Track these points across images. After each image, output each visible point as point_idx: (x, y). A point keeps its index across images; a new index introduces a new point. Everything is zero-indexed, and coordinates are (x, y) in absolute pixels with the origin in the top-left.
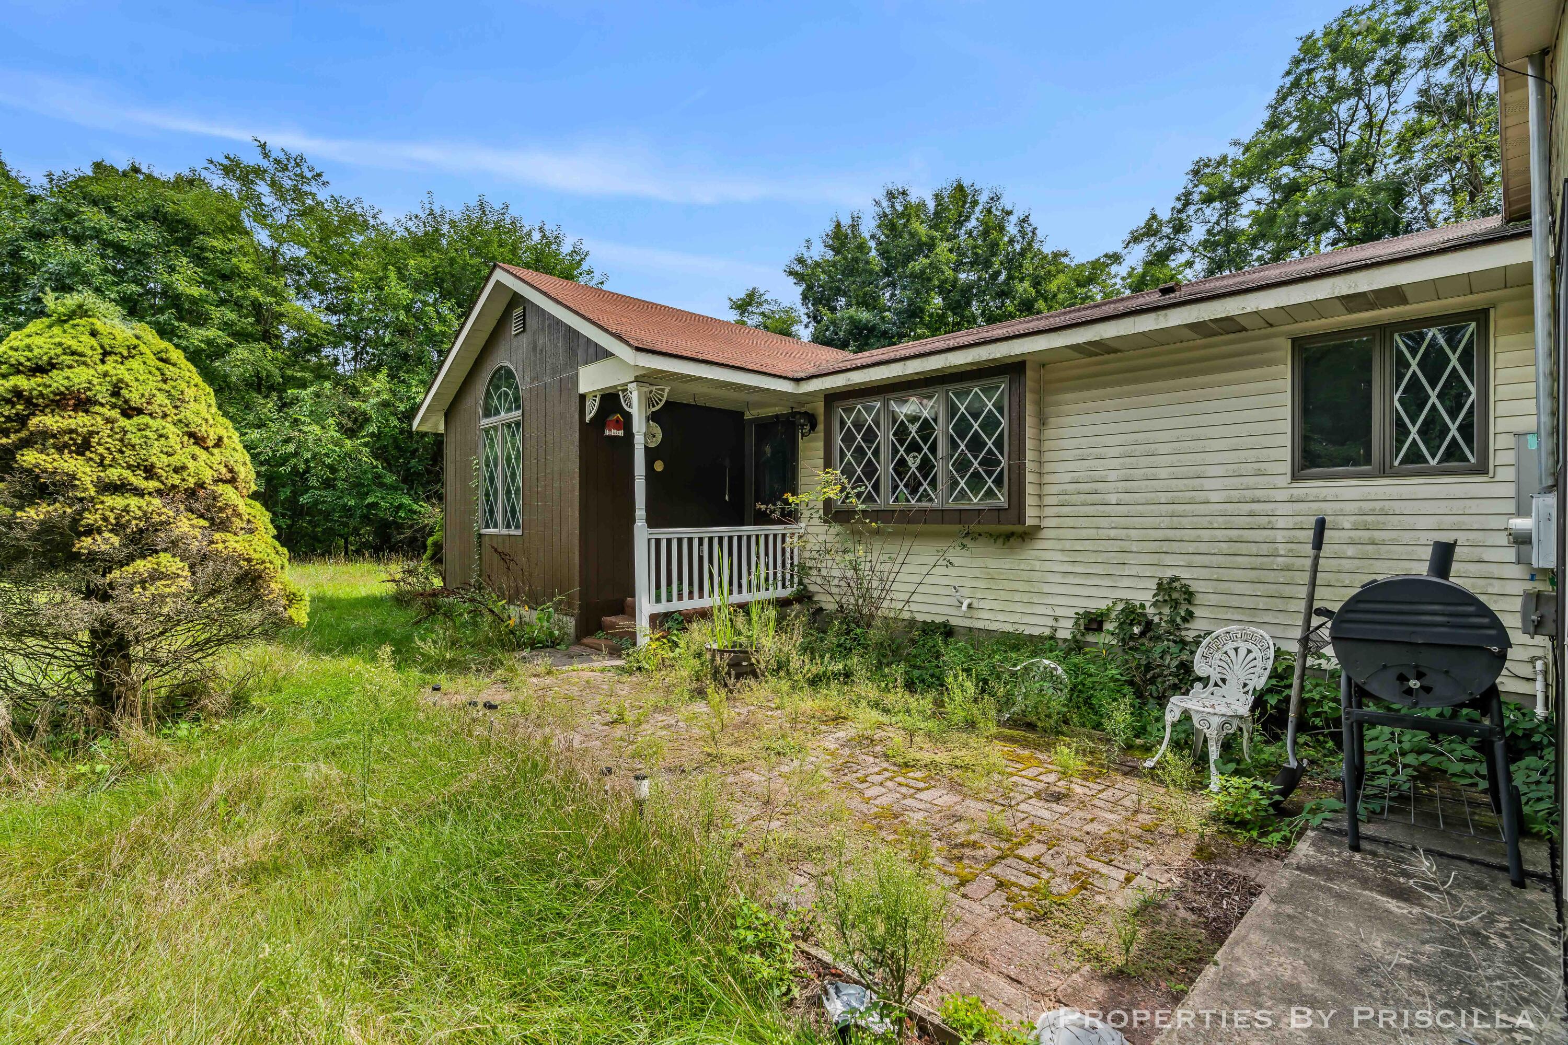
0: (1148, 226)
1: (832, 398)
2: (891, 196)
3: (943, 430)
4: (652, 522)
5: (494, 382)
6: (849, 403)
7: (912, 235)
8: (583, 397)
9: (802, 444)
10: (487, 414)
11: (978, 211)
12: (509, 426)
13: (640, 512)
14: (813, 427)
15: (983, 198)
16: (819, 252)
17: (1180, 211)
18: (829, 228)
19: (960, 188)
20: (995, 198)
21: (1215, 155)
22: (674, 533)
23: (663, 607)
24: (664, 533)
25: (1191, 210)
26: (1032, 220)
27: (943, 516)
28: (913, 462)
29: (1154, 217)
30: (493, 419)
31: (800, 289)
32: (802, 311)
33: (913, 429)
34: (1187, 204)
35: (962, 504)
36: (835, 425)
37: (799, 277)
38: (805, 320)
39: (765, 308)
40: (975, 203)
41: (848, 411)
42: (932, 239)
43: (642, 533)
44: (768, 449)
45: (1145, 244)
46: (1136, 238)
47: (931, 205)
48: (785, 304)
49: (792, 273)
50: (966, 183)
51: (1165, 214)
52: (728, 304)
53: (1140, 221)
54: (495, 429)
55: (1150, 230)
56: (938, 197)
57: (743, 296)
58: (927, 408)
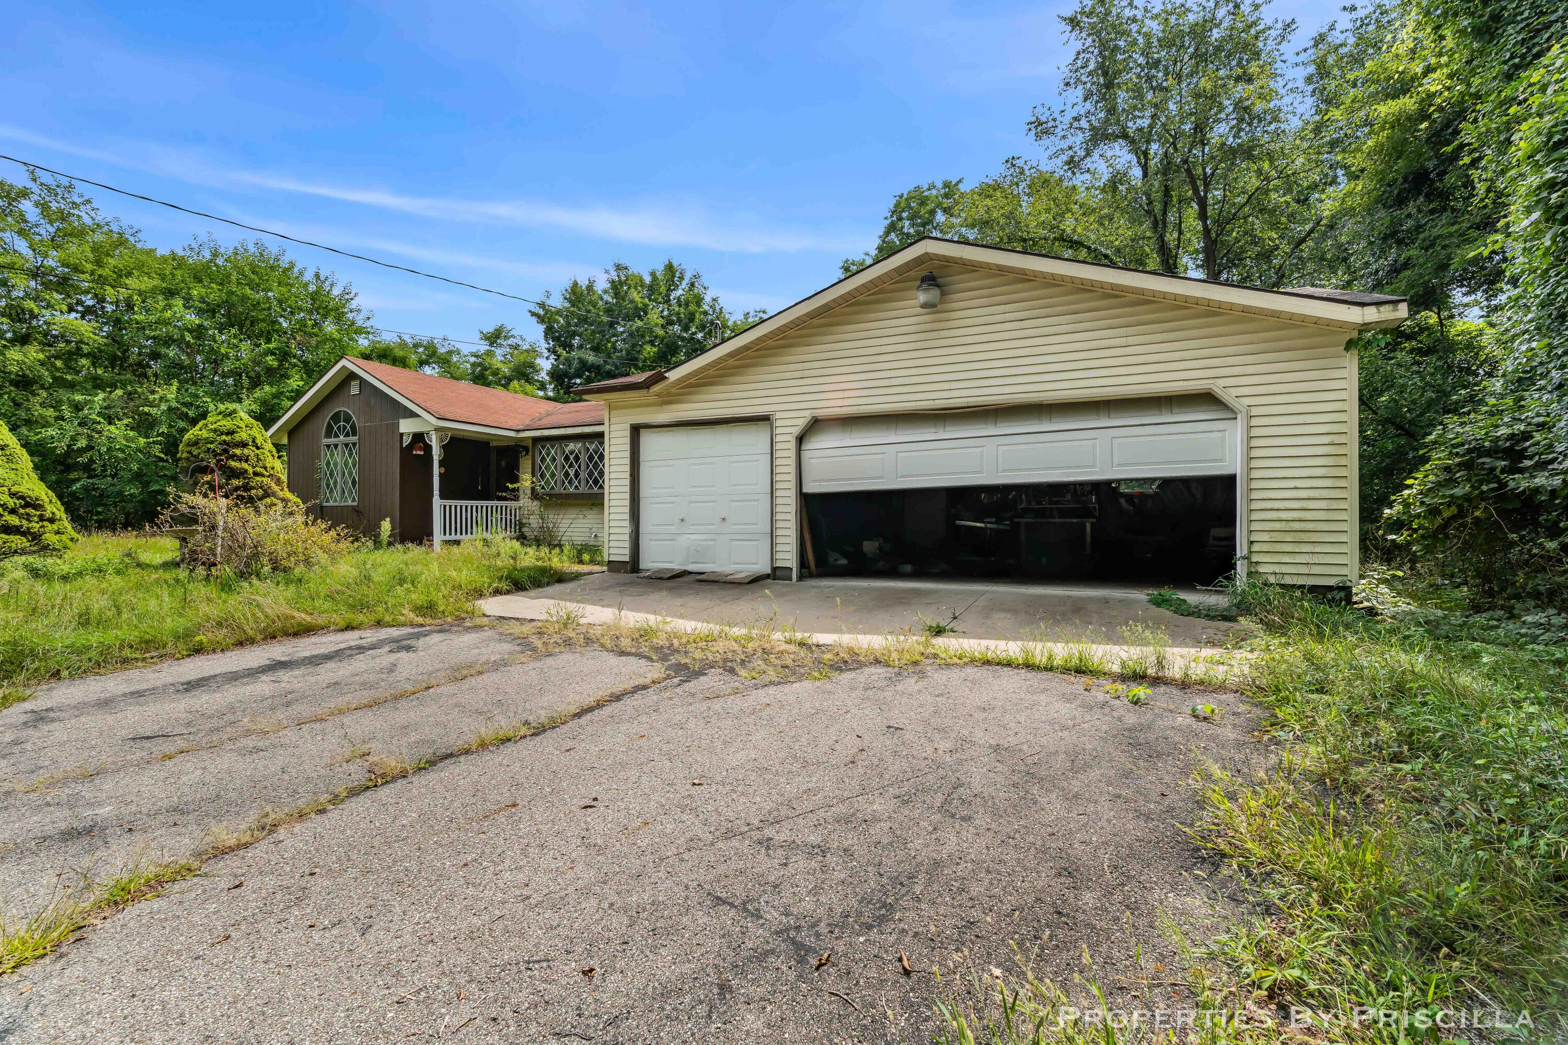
1: (536, 440)
2: (618, 267)
3: (583, 458)
4: (443, 496)
5: (336, 417)
6: (543, 443)
7: (632, 301)
8: (402, 435)
9: (521, 461)
10: (329, 434)
11: (684, 284)
12: (347, 445)
13: (436, 492)
14: (527, 453)
15: (688, 275)
16: (557, 302)
18: (568, 284)
19: (670, 268)
20: (697, 277)
22: (454, 503)
23: (448, 537)
24: (448, 502)
26: (720, 301)
27: (583, 496)
28: (572, 473)
30: (333, 440)
31: (542, 328)
32: (543, 346)
33: (572, 457)
35: (590, 491)
36: (537, 453)
37: (541, 319)
38: (546, 354)
39: (511, 341)
40: (681, 278)
41: (543, 447)
42: (646, 305)
43: (437, 502)
44: (503, 463)
47: (648, 279)
48: (530, 339)
49: (533, 314)
50: (675, 264)
52: (478, 336)
54: (336, 446)
56: (653, 274)
57: (492, 330)
58: (577, 448)
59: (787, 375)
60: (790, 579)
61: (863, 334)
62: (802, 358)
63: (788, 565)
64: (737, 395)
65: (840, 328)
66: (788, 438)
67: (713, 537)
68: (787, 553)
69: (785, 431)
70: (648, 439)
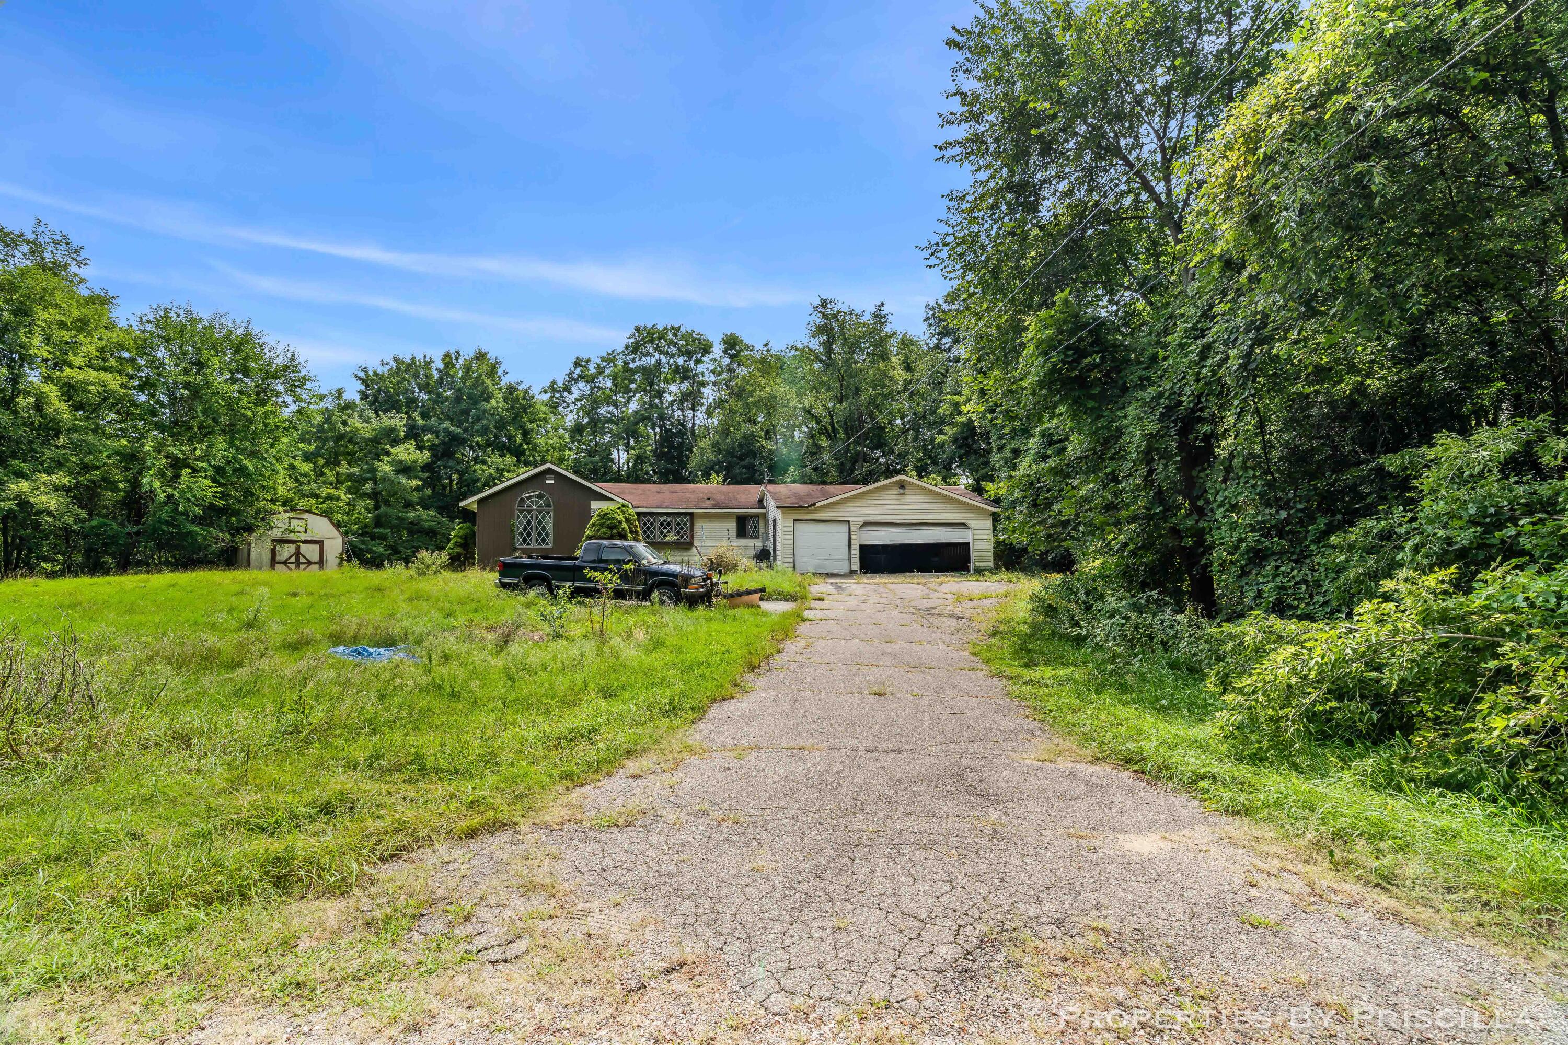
3: (673, 524)
6: (645, 515)
8: (592, 509)
10: (522, 505)
28: (665, 532)
30: (526, 509)
33: (665, 523)
58: (669, 519)
59: (855, 508)
60: (858, 573)
61: (879, 498)
63: (857, 569)
64: (836, 513)
65: (872, 495)
66: (855, 528)
67: (826, 560)
68: (856, 565)
69: (855, 525)
70: (798, 525)
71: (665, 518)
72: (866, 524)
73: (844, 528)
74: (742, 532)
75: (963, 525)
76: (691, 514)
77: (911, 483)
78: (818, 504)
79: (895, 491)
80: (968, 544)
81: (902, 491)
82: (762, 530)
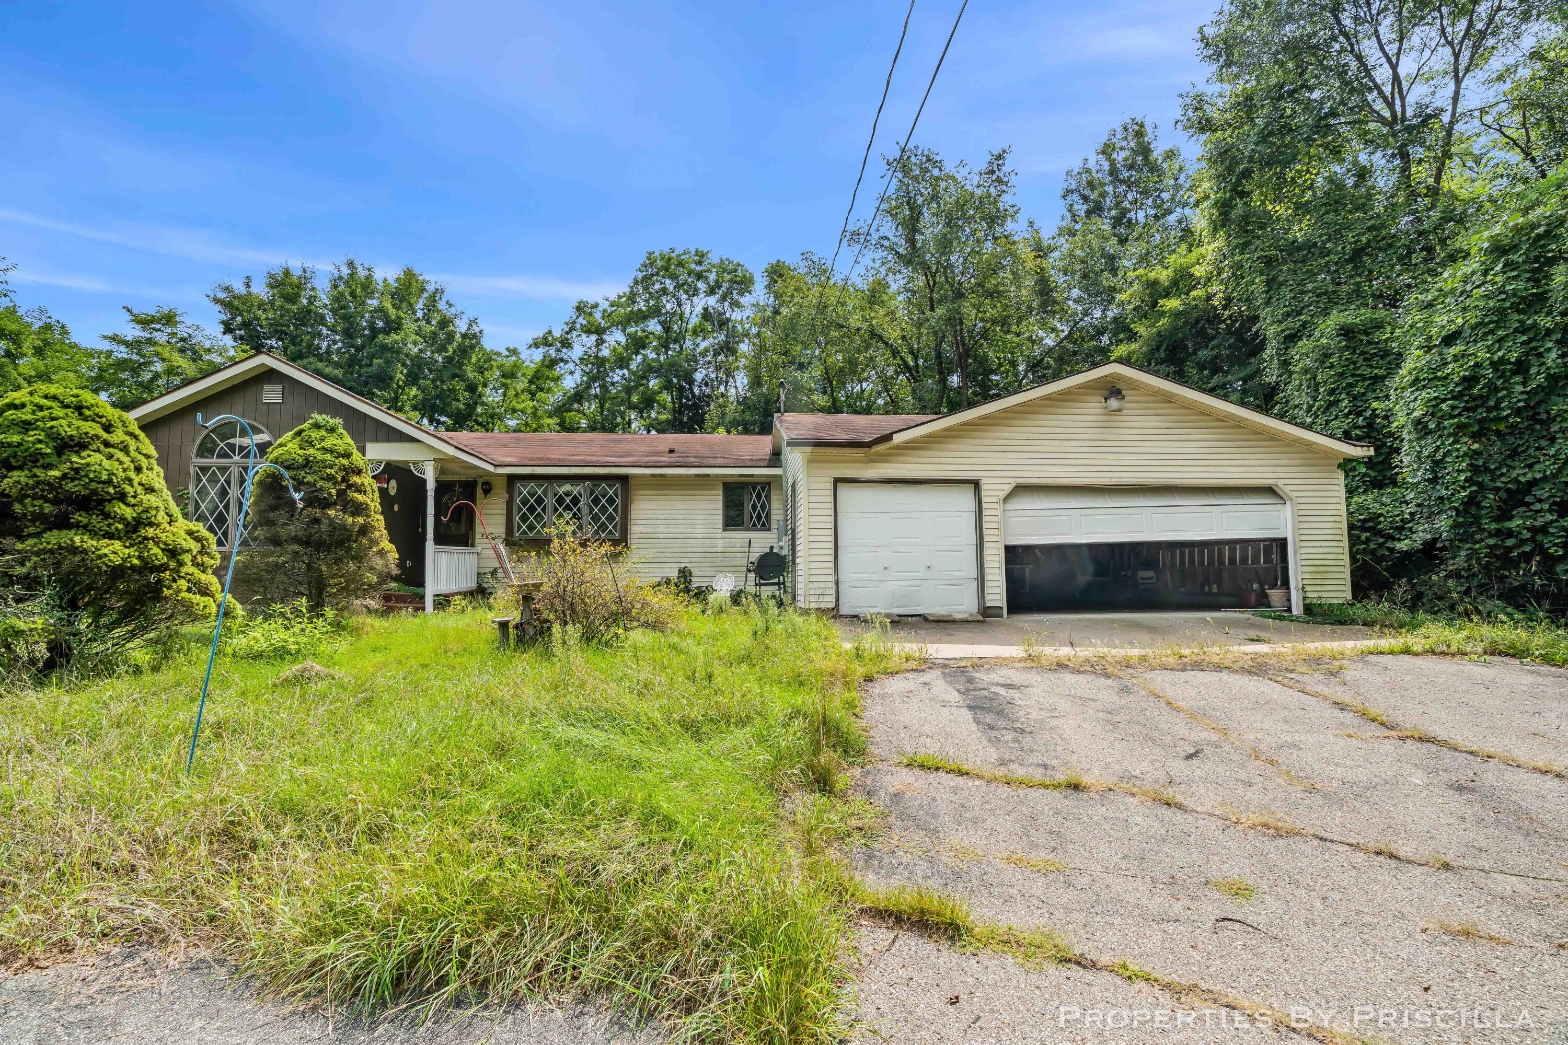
0: (545, 339)
1: (514, 477)
3: (585, 501)
6: (525, 483)
13: (430, 536)
14: (489, 491)
15: (431, 288)
17: (567, 333)
21: (591, 301)
23: (438, 590)
24: (445, 549)
25: (574, 333)
28: (568, 516)
29: (550, 332)
33: (568, 500)
34: (572, 329)
35: (596, 537)
36: (516, 494)
41: (526, 486)
43: (431, 548)
45: (542, 350)
46: (536, 345)
51: (557, 333)
53: (540, 334)
54: (223, 468)
55: (544, 342)
58: (576, 490)
59: (992, 448)
60: (1001, 616)
61: (1055, 423)
62: (1007, 435)
63: (999, 605)
64: (943, 460)
65: (1037, 416)
66: (995, 499)
67: (919, 582)
68: (997, 595)
69: (992, 494)
70: (845, 492)
71: (567, 487)
72: (1021, 490)
73: (964, 499)
74: (733, 521)
75: (1270, 491)
76: (624, 479)
77: (1135, 386)
78: (898, 438)
79: (1094, 405)
80: (1282, 543)
81: (1114, 403)
82: (777, 513)
